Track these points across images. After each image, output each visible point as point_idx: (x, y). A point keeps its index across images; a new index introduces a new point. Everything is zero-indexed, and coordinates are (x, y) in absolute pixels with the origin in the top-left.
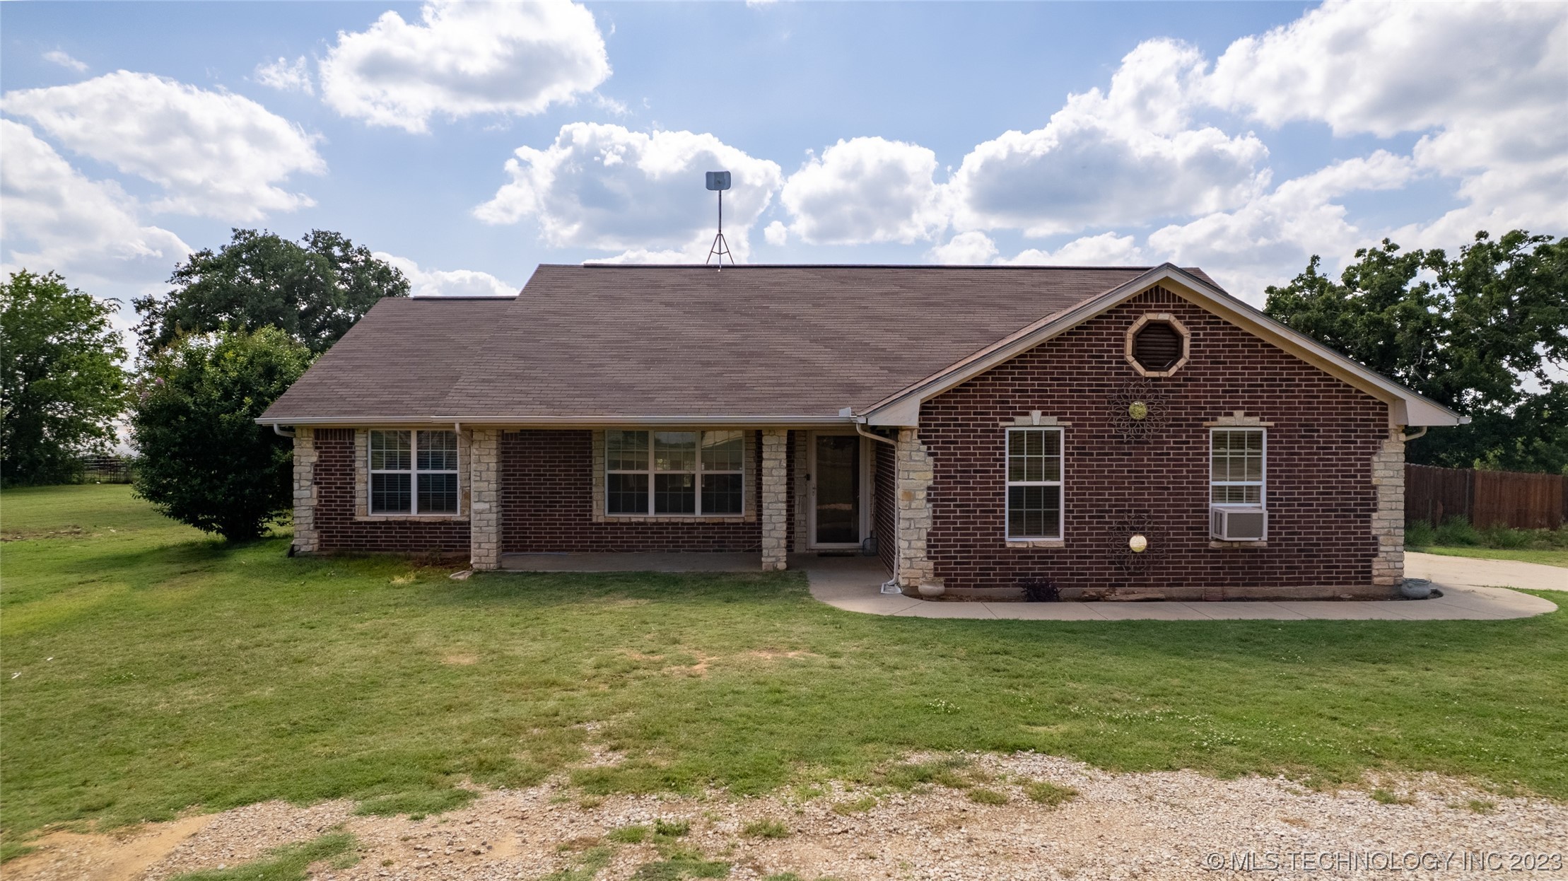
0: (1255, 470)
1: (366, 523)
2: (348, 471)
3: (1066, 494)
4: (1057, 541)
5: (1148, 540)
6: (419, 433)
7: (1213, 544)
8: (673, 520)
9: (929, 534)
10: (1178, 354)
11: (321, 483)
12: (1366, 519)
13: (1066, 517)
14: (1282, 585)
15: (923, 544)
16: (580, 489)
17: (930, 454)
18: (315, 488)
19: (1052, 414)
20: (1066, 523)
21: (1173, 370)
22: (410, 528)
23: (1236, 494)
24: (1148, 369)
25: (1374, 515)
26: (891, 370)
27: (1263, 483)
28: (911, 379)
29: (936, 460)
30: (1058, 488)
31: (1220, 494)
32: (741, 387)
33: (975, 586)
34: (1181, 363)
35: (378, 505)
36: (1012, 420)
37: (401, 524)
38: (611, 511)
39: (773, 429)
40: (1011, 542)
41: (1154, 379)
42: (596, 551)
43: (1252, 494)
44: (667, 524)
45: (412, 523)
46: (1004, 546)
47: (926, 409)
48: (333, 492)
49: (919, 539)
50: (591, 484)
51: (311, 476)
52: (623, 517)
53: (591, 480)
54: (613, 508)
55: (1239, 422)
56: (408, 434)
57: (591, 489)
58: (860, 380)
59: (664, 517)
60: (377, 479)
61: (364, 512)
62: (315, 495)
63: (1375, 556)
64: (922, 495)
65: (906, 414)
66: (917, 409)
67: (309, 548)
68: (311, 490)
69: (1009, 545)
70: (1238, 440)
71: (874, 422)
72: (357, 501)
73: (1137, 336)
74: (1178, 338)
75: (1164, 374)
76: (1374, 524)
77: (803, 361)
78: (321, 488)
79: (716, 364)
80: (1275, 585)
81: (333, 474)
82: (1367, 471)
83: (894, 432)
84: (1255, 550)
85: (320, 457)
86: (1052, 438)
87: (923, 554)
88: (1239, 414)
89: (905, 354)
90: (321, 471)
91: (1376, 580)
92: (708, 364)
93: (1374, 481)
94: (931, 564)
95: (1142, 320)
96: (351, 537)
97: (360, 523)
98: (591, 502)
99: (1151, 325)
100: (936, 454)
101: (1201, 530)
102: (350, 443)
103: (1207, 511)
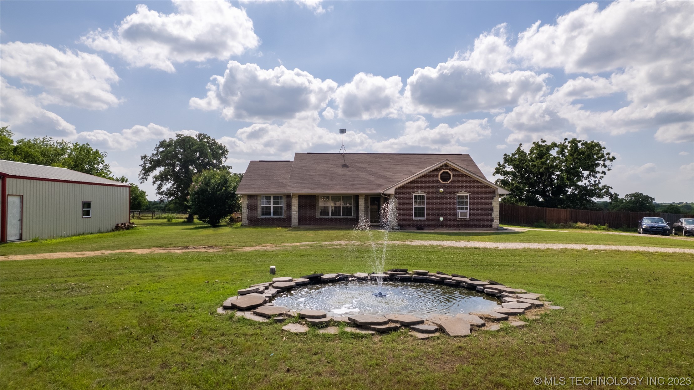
0: (467, 203)
1: (260, 218)
2: (256, 205)
3: (426, 208)
4: (424, 218)
5: (443, 217)
6: (273, 197)
7: (458, 219)
8: (335, 217)
10: (450, 179)
12: (491, 214)
13: (426, 213)
14: (473, 228)
16: (313, 210)
19: (423, 191)
21: (449, 182)
23: (463, 208)
24: (443, 182)
25: (493, 213)
26: (388, 181)
27: (468, 206)
28: (393, 184)
30: (424, 207)
31: (459, 208)
32: (353, 185)
34: (450, 180)
35: (263, 214)
36: (414, 193)
37: (269, 218)
39: (361, 195)
40: (414, 218)
41: (445, 184)
42: (317, 225)
43: (466, 208)
45: (272, 218)
47: (396, 190)
48: (252, 211)
51: (247, 207)
52: (323, 217)
53: (315, 208)
54: (321, 215)
55: (463, 193)
56: (270, 197)
57: (315, 210)
58: (381, 184)
59: (333, 217)
60: (263, 207)
61: (260, 215)
62: (247, 211)
63: (493, 222)
65: (392, 191)
66: (394, 190)
67: (246, 224)
70: (463, 197)
71: (385, 193)
72: (259, 213)
73: (441, 175)
74: (450, 175)
75: (447, 183)
76: (493, 215)
77: (367, 179)
78: (249, 210)
79: (347, 180)
80: (471, 228)
81: (252, 206)
82: (491, 203)
83: (389, 195)
84: (466, 220)
85: (249, 202)
86: (423, 197)
88: (463, 191)
89: (391, 178)
91: (493, 227)
92: (345, 180)
93: (493, 206)
95: (442, 171)
96: (257, 221)
98: (315, 213)
99: (444, 172)
100: (398, 200)
101: (455, 216)
102: (256, 199)
103: (456, 212)
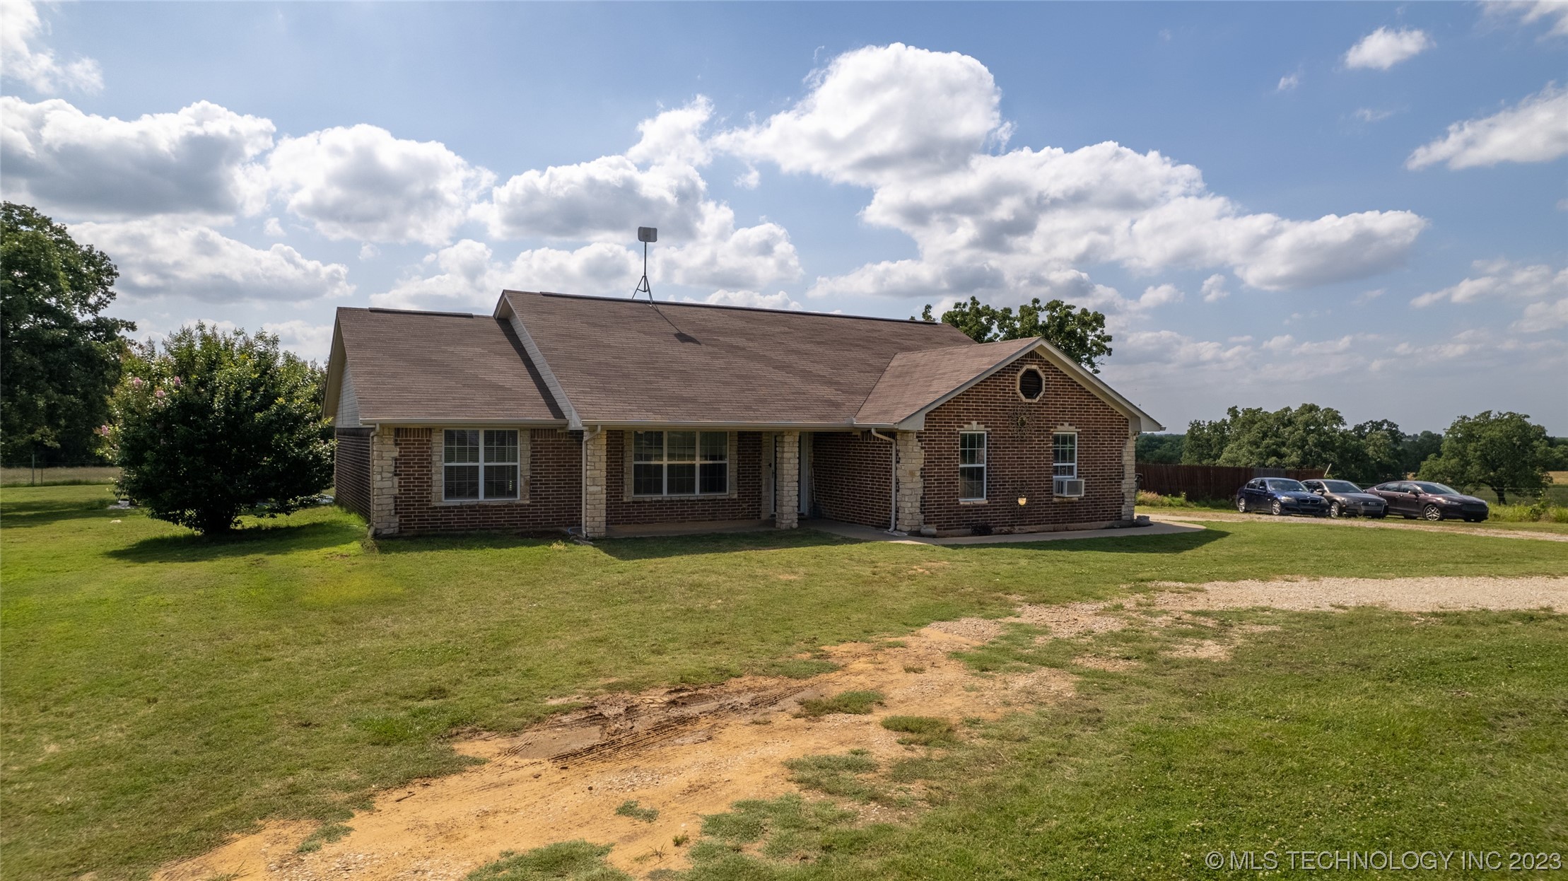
0: (1072, 457)
1: (441, 508)
2: (426, 463)
3: (987, 472)
4: (983, 501)
5: (1026, 497)
6: (487, 433)
7: (1055, 500)
8: (682, 498)
9: (921, 498)
10: (1040, 389)
11: (401, 475)
12: (1119, 484)
13: (987, 486)
14: (1085, 522)
15: (918, 504)
16: (614, 476)
17: (922, 448)
18: (396, 479)
19: (982, 423)
20: (987, 489)
21: (1038, 398)
22: (479, 511)
23: (1063, 471)
24: (1027, 398)
25: (1123, 481)
27: (1075, 464)
29: (925, 451)
30: (983, 468)
31: (1056, 471)
33: (945, 529)
34: (1042, 394)
35: (449, 493)
36: (962, 427)
37: (471, 508)
38: (635, 493)
40: (962, 501)
41: (1029, 404)
42: (626, 524)
43: (1071, 470)
44: (677, 501)
45: (481, 506)
46: (958, 504)
48: (411, 482)
49: (916, 501)
50: (623, 472)
51: (392, 469)
52: (647, 497)
53: (622, 469)
54: (637, 491)
55: (1065, 429)
56: (476, 433)
57: (622, 476)
59: (676, 496)
60: (449, 470)
61: (439, 497)
62: (396, 485)
63: (1123, 504)
64: (918, 473)
65: (918, 423)
66: (924, 419)
67: (391, 531)
68: (392, 481)
69: (962, 503)
70: (1065, 439)
71: (901, 427)
72: (435, 489)
73: (1022, 377)
74: (1040, 380)
75: (1034, 401)
76: (1124, 486)
78: (401, 479)
80: (1081, 522)
81: (412, 467)
82: (1119, 457)
84: (1073, 503)
85: (400, 452)
86: (981, 438)
87: (918, 511)
88: (1066, 424)
90: (400, 466)
91: (1124, 517)
93: (1123, 463)
94: (922, 517)
95: (1024, 369)
96: (428, 520)
97: (436, 508)
98: (622, 486)
99: (1028, 373)
100: (925, 448)
101: (1049, 491)
102: (427, 440)
103: (1052, 481)
